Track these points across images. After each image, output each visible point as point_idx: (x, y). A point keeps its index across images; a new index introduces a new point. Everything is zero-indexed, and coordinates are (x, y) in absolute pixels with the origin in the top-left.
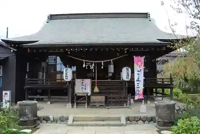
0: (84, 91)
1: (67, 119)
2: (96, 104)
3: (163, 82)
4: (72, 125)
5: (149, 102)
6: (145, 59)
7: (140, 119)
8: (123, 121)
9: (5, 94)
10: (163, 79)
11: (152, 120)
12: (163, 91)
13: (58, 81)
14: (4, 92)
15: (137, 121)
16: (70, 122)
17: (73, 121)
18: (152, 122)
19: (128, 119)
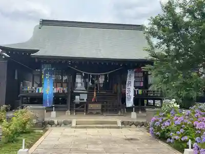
1: (71, 123)
2: (93, 112)
3: (154, 94)
4: (76, 128)
5: (140, 112)
7: (133, 124)
8: (119, 125)
10: (154, 91)
12: (154, 102)
15: (131, 125)
16: (74, 124)
17: (76, 124)
18: (143, 126)
19: (123, 123)
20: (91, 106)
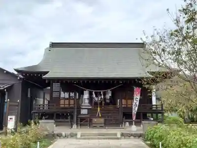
1: (76, 135)
2: (96, 125)
3: (157, 108)
6: (141, 90)
7: (132, 135)
8: (119, 136)
9: (10, 119)
10: (156, 105)
14: (9, 117)
15: (130, 137)
16: (79, 136)
17: (81, 136)
18: (141, 137)
19: (122, 135)
20: (95, 120)
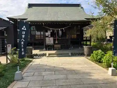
0: (50, 43)
2: (57, 49)
7: (77, 54)
8: (70, 54)
10: (86, 37)
11: (82, 54)
12: (86, 43)
13: (36, 38)
14: (8, 45)
17: (49, 55)
20: (56, 46)
